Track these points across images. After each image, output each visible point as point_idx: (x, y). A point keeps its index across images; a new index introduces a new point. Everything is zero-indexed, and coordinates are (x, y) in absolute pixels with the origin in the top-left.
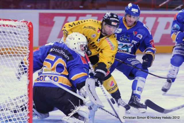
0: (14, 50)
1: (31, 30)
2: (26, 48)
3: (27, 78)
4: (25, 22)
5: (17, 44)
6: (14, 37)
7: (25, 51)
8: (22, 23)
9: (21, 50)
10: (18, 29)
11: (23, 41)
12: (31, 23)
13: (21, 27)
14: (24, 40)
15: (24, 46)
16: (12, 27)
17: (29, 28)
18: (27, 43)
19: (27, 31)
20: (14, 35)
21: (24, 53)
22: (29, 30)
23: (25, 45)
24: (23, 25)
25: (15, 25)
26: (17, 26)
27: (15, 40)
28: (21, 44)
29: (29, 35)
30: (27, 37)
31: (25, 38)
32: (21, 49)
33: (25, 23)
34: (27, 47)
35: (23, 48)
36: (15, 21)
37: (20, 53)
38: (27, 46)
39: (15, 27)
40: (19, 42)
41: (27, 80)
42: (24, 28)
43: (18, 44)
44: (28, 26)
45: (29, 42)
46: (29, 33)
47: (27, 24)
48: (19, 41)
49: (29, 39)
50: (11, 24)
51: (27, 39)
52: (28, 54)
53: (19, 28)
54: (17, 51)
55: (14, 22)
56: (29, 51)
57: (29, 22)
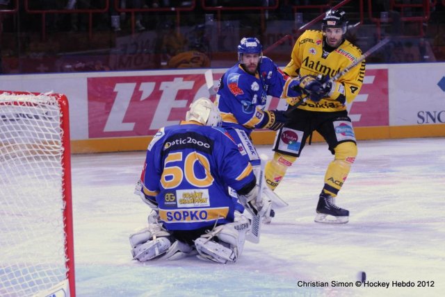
0: (36, 147)
1: (65, 109)
2: (57, 143)
3: (62, 197)
4: (53, 95)
5: (41, 136)
6: (34, 123)
7: (55, 148)
8: (49, 98)
9: (49, 148)
10: (42, 109)
11: (52, 131)
12: (64, 98)
13: (47, 105)
14: (53, 129)
15: (53, 140)
16: (31, 105)
17: (61, 107)
18: (58, 134)
19: (58, 111)
20: (35, 120)
21: (54, 153)
22: (61, 111)
23: (55, 137)
24: (51, 101)
25: (35, 102)
26: (39, 104)
27: (37, 129)
28: (48, 136)
29: (62, 118)
30: (59, 122)
31: (54, 125)
32: (49, 145)
33: (54, 97)
34: (59, 141)
35: (51, 143)
36: (37, 94)
37: (47, 153)
38: (58, 139)
39: (35, 105)
40: (43, 133)
41: (62, 201)
42: (53, 106)
43: (43, 137)
44: (60, 103)
45: (63, 132)
46: (62, 116)
47: (56, 99)
48: (45, 130)
49: (62, 126)
50: (29, 101)
51: (59, 127)
52: (61, 154)
53: (43, 106)
54: (40, 149)
55: (34, 96)
56: (63, 149)
57: (61, 95)
